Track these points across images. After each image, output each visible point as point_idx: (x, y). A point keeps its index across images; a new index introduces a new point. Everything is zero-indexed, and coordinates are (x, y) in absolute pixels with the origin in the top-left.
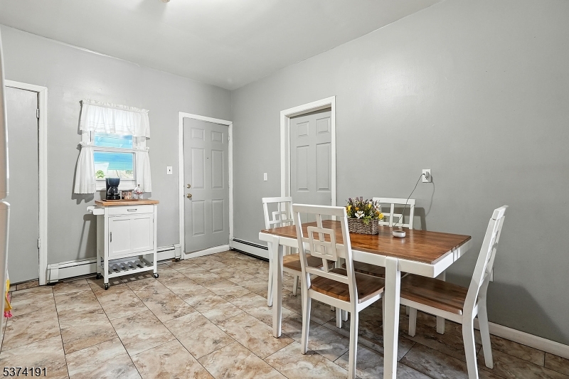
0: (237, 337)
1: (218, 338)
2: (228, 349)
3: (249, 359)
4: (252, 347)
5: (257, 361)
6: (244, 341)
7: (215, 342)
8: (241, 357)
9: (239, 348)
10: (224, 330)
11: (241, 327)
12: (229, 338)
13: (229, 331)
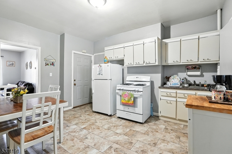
0: (78, 141)
1: (86, 139)
2: (81, 136)
3: (74, 134)
4: (73, 137)
5: (72, 134)
6: (76, 139)
7: (87, 138)
8: (77, 134)
9: (77, 137)
10: (84, 143)
11: (77, 146)
12: (82, 140)
13: (82, 143)
